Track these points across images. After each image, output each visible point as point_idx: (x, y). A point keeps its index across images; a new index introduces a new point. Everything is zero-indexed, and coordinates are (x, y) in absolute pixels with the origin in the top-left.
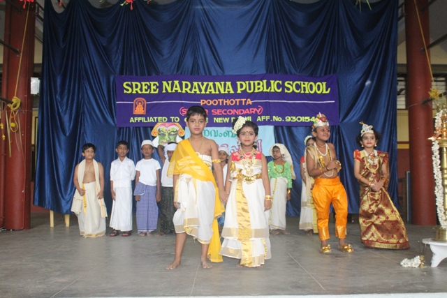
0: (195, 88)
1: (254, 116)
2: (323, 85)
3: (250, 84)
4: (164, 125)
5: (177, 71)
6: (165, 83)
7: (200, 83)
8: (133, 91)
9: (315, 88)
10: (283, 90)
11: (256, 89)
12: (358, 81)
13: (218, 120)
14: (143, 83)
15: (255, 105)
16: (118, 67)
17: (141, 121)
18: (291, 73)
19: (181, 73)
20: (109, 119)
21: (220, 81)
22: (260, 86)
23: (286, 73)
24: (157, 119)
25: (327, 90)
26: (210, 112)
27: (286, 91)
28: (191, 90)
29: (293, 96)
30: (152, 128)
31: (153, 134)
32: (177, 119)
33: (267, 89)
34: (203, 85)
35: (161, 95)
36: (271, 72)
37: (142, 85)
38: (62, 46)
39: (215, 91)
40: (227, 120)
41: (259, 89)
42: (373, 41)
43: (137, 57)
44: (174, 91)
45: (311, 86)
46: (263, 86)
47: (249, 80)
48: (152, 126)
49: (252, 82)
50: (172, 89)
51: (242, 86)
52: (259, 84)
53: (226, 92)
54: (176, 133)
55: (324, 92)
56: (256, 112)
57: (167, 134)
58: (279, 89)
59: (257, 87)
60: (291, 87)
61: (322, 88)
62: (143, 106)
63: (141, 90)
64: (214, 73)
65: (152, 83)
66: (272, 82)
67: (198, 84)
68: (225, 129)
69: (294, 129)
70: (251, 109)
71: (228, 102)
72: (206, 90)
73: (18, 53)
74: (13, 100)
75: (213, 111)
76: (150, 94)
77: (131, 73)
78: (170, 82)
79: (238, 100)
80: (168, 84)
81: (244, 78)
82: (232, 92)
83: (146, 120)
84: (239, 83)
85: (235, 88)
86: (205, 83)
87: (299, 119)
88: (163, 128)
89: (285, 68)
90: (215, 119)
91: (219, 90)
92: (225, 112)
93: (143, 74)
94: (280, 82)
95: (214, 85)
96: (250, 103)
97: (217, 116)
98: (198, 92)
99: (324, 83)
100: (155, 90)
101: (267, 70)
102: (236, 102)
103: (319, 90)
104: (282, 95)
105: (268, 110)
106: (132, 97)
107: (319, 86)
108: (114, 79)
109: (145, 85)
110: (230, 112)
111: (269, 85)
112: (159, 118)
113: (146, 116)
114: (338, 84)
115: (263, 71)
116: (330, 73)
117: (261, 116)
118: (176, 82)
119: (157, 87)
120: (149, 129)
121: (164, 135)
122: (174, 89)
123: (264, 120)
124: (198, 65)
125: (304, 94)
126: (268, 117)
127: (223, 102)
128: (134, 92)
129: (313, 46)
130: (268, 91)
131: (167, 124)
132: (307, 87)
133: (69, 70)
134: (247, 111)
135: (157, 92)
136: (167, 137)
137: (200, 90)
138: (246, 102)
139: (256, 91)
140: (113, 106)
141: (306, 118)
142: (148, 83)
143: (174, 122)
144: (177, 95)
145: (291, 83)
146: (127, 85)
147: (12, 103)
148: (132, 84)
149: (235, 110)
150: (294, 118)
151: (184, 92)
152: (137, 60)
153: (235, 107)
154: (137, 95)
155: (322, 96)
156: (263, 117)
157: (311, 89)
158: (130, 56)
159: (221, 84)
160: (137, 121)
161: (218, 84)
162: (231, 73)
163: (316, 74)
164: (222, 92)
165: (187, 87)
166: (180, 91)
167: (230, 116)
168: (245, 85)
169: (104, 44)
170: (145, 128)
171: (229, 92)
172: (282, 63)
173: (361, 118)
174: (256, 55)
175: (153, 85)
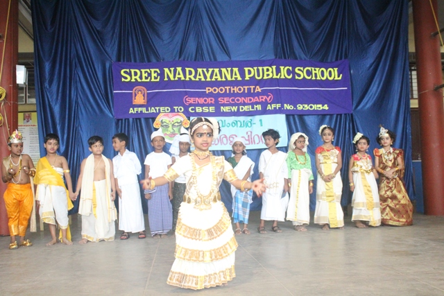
0: (200, 75)
1: (264, 104)
2: (335, 71)
3: (258, 70)
4: (167, 115)
5: (180, 57)
6: (166, 70)
7: (205, 70)
8: (131, 79)
9: (326, 74)
10: (294, 77)
11: (265, 75)
12: (371, 66)
13: (225, 109)
14: (143, 71)
15: (264, 93)
16: (115, 53)
17: (141, 111)
18: (301, 59)
19: (184, 60)
20: (106, 111)
21: (226, 67)
22: (270, 72)
23: (296, 58)
24: (159, 110)
25: (339, 77)
26: (216, 101)
27: (297, 77)
28: (195, 77)
29: (304, 82)
30: (154, 119)
31: (155, 126)
32: (181, 109)
33: (277, 75)
34: (208, 71)
35: (163, 84)
36: (280, 58)
37: (141, 72)
38: (51, 30)
39: (222, 78)
40: (235, 109)
41: (268, 75)
42: (384, 25)
43: (135, 42)
44: (176, 79)
45: (322, 72)
46: (272, 72)
47: (257, 66)
48: (154, 117)
49: (260, 68)
50: (174, 77)
51: (250, 72)
52: (268, 70)
53: (233, 79)
54: (181, 124)
55: (336, 78)
56: (266, 100)
57: (170, 126)
58: (289, 75)
59: (266, 73)
60: (302, 73)
61: (334, 74)
62: (144, 95)
63: (141, 77)
64: (219, 59)
65: (153, 70)
66: (282, 68)
67: (203, 71)
68: (233, 119)
69: (306, 118)
70: (260, 97)
71: (236, 89)
72: (211, 77)
73: (1, 38)
75: (219, 99)
76: (150, 82)
77: (129, 60)
78: (172, 69)
79: (246, 87)
80: (170, 71)
81: (252, 64)
82: (239, 79)
83: (147, 110)
84: (246, 69)
85: (243, 75)
86: (211, 70)
87: (311, 107)
88: (166, 119)
89: (294, 53)
90: (222, 108)
91: (226, 77)
92: (233, 100)
93: (142, 60)
94: (291, 68)
95: (220, 72)
96: (260, 90)
97: (224, 105)
99: (336, 69)
100: (155, 78)
101: (276, 55)
102: (244, 89)
103: (330, 76)
104: (293, 82)
105: (279, 97)
106: (131, 85)
107: (330, 72)
108: (110, 66)
109: (145, 72)
110: (238, 100)
111: (278, 71)
112: (162, 108)
113: (147, 106)
115: (272, 57)
116: (341, 59)
117: (271, 104)
118: (179, 69)
119: (158, 75)
120: (151, 120)
122: (177, 76)
123: (275, 108)
124: (202, 50)
125: (316, 80)
126: (278, 106)
127: (230, 89)
128: (133, 80)
129: (322, 31)
130: (278, 77)
131: (170, 114)
132: (319, 73)
133: (59, 55)
134: (256, 99)
135: (158, 80)
136: (170, 129)
137: (205, 77)
138: (254, 89)
139: (265, 77)
140: (110, 95)
141: (319, 106)
142: (148, 70)
143: (178, 112)
144: (180, 83)
145: (302, 68)
146: (125, 72)
148: (130, 72)
149: (243, 98)
150: (306, 106)
151: (187, 79)
153: (243, 95)
154: (137, 83)
155: (334, 83)
156: (273, 106)
158: (128, 41)
159: (227, 71)
160: (137, 112)
161: (224, 70)
162: (238, 59)
163: (327, 59)
164: (229, 78)
165: (190, 75)
166: (183, 78)
167: (238, 105)
168: (254, 71)
169: (98, 29)
170: (147, 119)
171: (236, 78)
172: (292, 48)
173: (374, 105)
174: (263, 39)
175: (154, 73)
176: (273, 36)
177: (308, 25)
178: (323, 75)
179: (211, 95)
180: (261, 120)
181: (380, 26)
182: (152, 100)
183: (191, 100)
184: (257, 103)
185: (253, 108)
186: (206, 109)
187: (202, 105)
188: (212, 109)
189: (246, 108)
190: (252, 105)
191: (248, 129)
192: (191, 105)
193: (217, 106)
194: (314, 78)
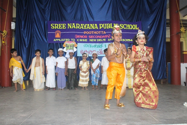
0: (82, 27)
1: (107, 39)
3: (105, 25)
4: (68, 42)
5: (74, 19)
7: (84, 24)
8: (55, 28)
11: (108, 27)
12: (150, 24)
13: (92, 40)
14: (59, 24)
15: (107, 34)
16: (49, 17)
17: (58, 40)
18: (122, 21)
19: (76, 20)
20: (45, 40)
21: (92, 24)
22: (109, 26)
23: (120, 21)
24: (65, 40)
26: (88, 37)
28: (80, 27)
29: (123, 30)
30: (63, 44)
31: (63, 46)
32: (74, 40)
33: (112, 27)
34: (85, 25)
35: (67, 30)
36: (114, 20)
37: (59, 25)
38: (24, 8)
39: (90, 28)
40: (95, 40)
42: (156, 8)
43: (57, 13)
44: (72, 28)
47: (105, 24)
48: (63, 43)
49: (106, 24)
50: (72, 27)
52: (109, 25)
53: (95, 28)
54: (74, 46)
55: (136, 29)
56: (108, 37)
57: (70, 46)
59: (108, 26)
62: (59, 34)
63: (59, 27)
64: (90, 20)
65: (63, 24)
66: (114, 24)
67: (83, 25)
68: (94, 44)
70: (105, 36)
71: (96, 33)
72: (86, 27)
73: (6, 11)
74: (4, 32)
75: (89, 36)
76: (62, 29)
77: (54, 20)
78: (71, 24)
79: (100, 32)
80: (70, 25)
81: (102, 23)
82: (97, 28)
83: (61, 40)
84: (100, 25)
85: (99, 27)
86: (86, 25)
87: (126, 40)
88: (68, 44)
89: (119, 19)
90: (90, 40)
92: (94, 37)
93: (59, 20)
94: (118, 24)
95: (90, 25)
96: (105, 33)
97: (91, 39)
98: (83, 28)
99: (136, 25)
100: (64, 27)
102: (99, 32)
103: (134, 28)
106: (55, 30)
107: (134, 26)
108: (47, 23)
109: (60, 25)
110: (96, 37)
113: (61, 39)
114: (142, 25)
115: (111, 20)
116: (138, 21)
117: (109, 39)
118: (74, 24)
119: (65, 26)
120: (62, 44)
121: (68, 46)
122: (73, 27)
123: (111, 40)
124: (83, 17)
125: (128, 29)
127: (93, 32)
128: (56, 28)
129: (131, 10)
131: (70, 42)
132: (129, 27)
133: (27, 18)
134: (104, 37)
135: (65, 28)
137: (84, 27)
138: (103, 32)
139: (108, 28)
140: (46, 34)
141: (129, 40)
142: (61, 24)
143: (73, 41)
144: (74, 30)
145: (122, 25)
146: (52, 25)
147: (3, 33)
148: (55, 25)
149: (98, 36)
150: (123, 40)
151: (77, 28)
152: (57, 14)
153: (99, 35)
154: (57, 29)
155: (135, 31)
157: (131, 28)
158: (54, 13)
159: (93, 25)
160: (57, 40)
161: (91, 25)
162: (97, 20)
163: (133, 21)
164: (93, 28)
165: (78, 26)
166: (75, 28)
167: (96, 39)
168: (103, 25)
169: (43, 8)
170: (60, 44)
171: (96, 28)
172: (118, 16)
173: (151, 39)
174: (107, 13)
175: (64, 25)
176: (111, 11)
177: (125, 7)
178: (131, 27)
179: (86, 34)
180: (105, 45)
181: (155, 8)
182: (63, 36)
183: (78, 36)
184: (104, 38)
185: (102, 40)
186: (84, 40)
187: (82, 39)
188: (86, 40)
189: (99, 40)
190: (102, 39)
191: (100, 48)
192: (78, 38)
193: (88, 39)
194: (127, 29)
